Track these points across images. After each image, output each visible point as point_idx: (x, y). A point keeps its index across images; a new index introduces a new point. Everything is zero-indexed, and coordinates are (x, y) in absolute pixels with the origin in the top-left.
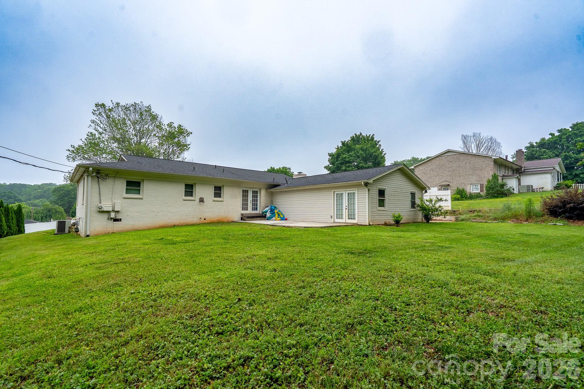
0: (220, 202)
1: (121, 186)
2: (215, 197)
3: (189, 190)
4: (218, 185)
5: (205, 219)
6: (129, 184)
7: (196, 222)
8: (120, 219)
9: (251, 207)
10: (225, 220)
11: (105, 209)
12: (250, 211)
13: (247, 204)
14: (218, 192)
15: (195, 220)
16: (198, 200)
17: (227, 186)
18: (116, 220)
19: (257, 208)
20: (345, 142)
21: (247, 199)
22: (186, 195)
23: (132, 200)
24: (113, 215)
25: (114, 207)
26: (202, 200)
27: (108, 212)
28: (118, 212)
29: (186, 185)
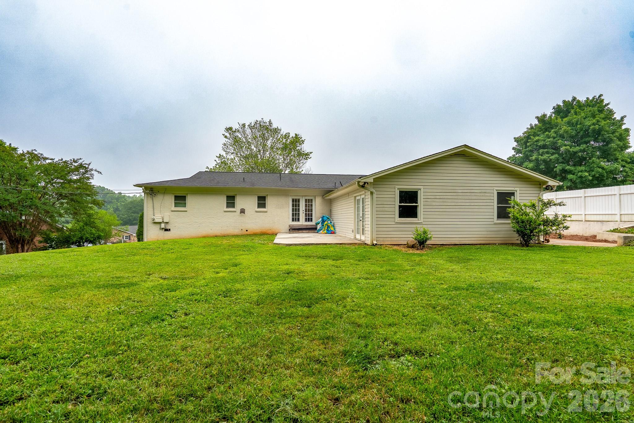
0: (263, 213)
1: (170, 201)
2: (258, 207)
3: (231, 201)
4: (262, 195)
5: (247, 231)
6: (177, 198)
7: (238, 234)
8: (170, 229)
9: (304, 217)
10: (270, 232)
11: (157, 221)
12: (302, 222)
13: (299, 214)
14: (262, 202)
15: (236, 231)
16: (239, 211)
17: (272, 195)
18: (166, 230)
19: (311, 219)
20: (545, 116)
21: (299, 209)
22: (227, 207)
23: (178, 212)
24: (163, 226)
25: (163, 219)
26: (243, 211)
27: (160, 223)
28: (167, 223)
29: (227, 197)
